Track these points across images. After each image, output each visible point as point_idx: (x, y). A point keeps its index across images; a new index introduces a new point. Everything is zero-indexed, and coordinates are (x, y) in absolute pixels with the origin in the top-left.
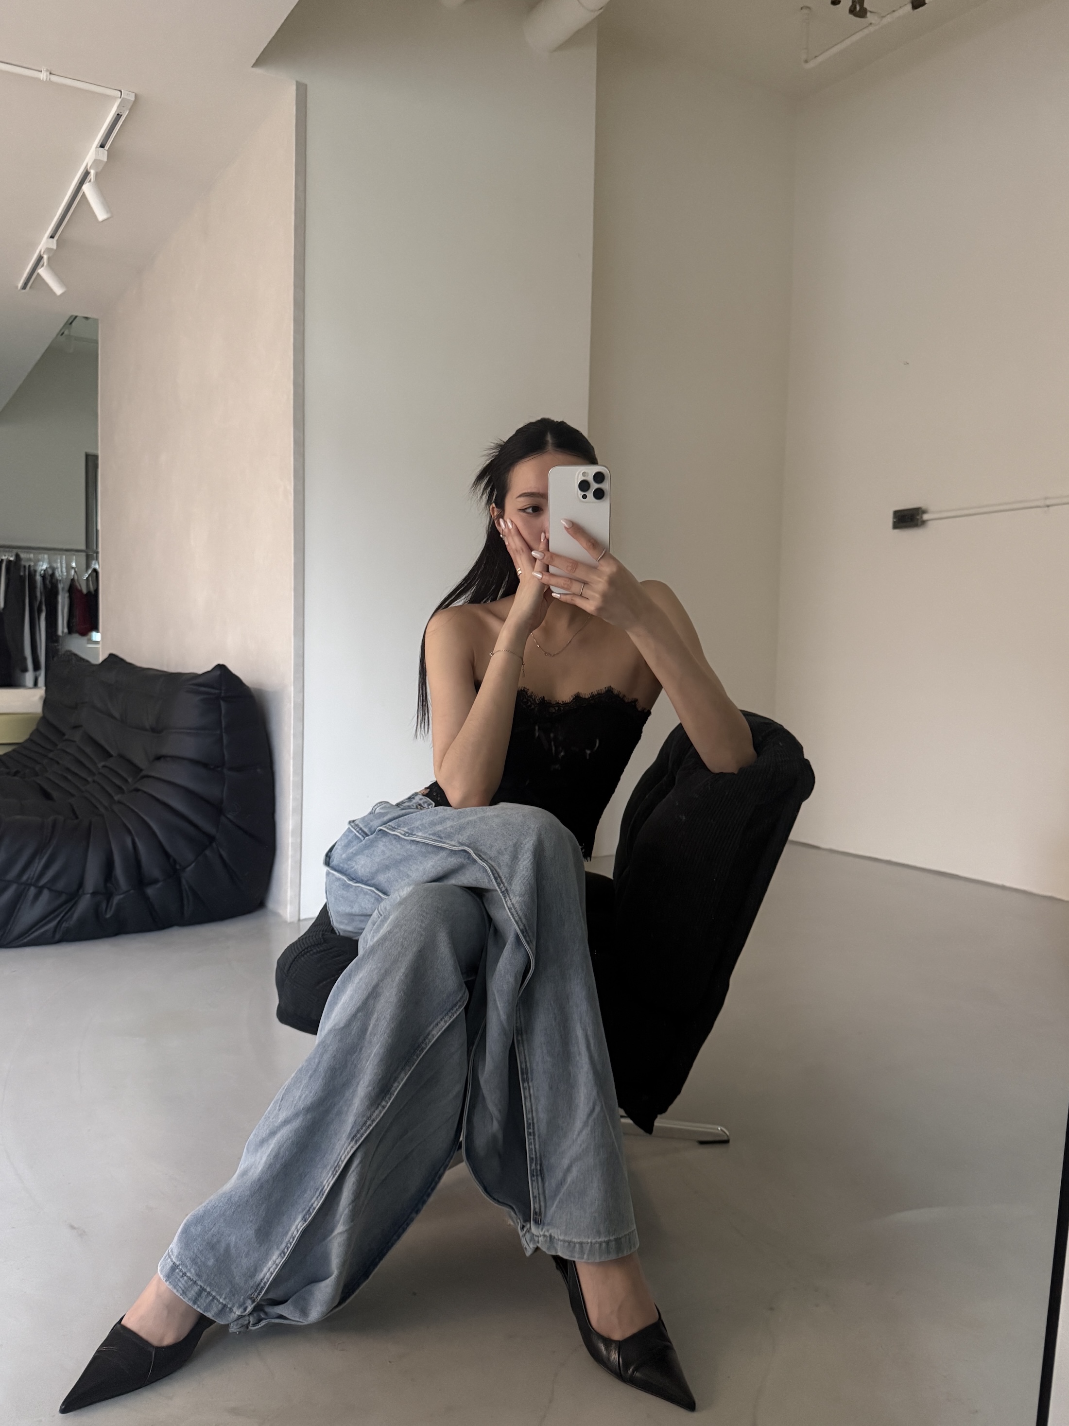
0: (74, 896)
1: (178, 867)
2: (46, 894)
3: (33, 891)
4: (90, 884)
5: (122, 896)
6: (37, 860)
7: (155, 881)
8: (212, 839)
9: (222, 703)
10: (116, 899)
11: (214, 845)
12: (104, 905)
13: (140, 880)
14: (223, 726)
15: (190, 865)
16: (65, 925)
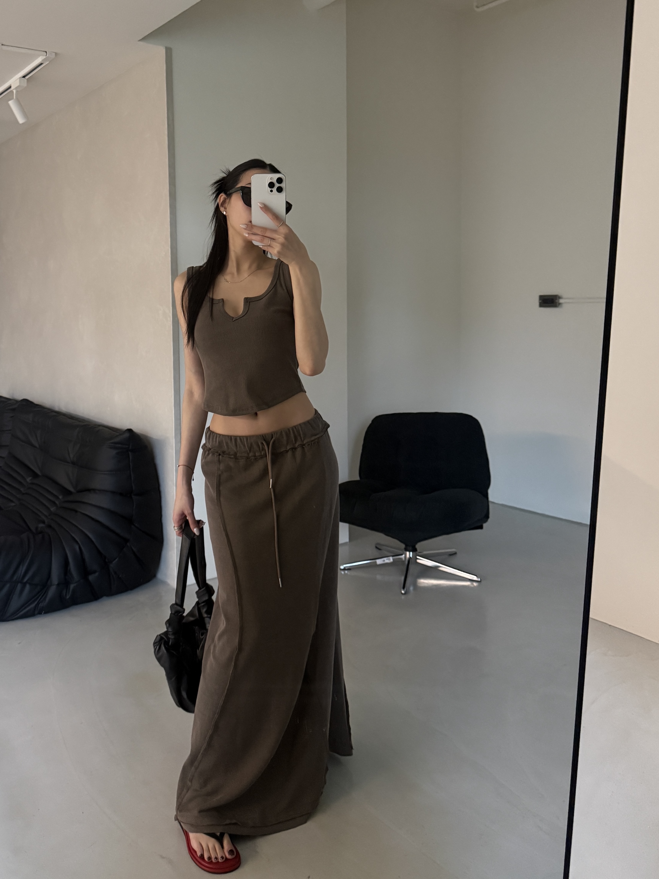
0: (45, 585)
1: (107, 560)
2: (28, 587)
3: (19, 586)
4: (55, 578)
5: (75, 584)
6: (21, 567)
7: (95, 572)
8: (126, 541)
9: (130, 453)
10: (72, 586)
11: (128, 544)
12: (64, 592)
13: (85, 572)
14: (131, 468)
15: (115, 559)
16: (40, 605)
